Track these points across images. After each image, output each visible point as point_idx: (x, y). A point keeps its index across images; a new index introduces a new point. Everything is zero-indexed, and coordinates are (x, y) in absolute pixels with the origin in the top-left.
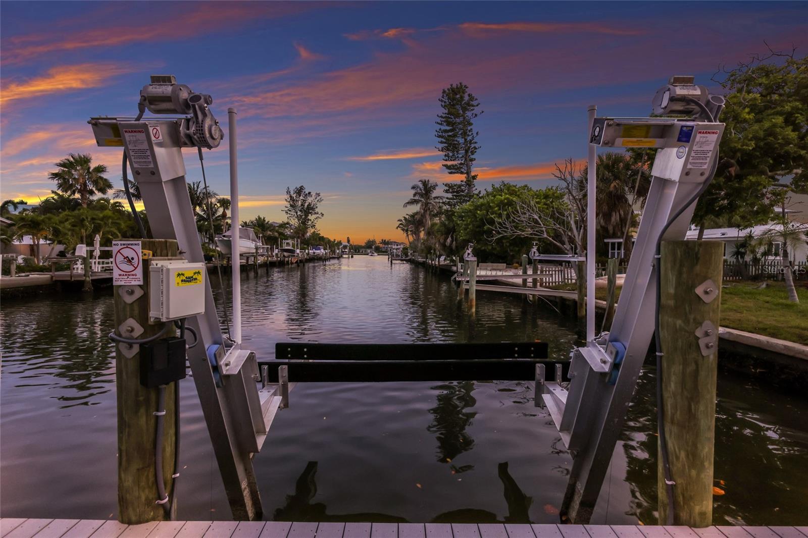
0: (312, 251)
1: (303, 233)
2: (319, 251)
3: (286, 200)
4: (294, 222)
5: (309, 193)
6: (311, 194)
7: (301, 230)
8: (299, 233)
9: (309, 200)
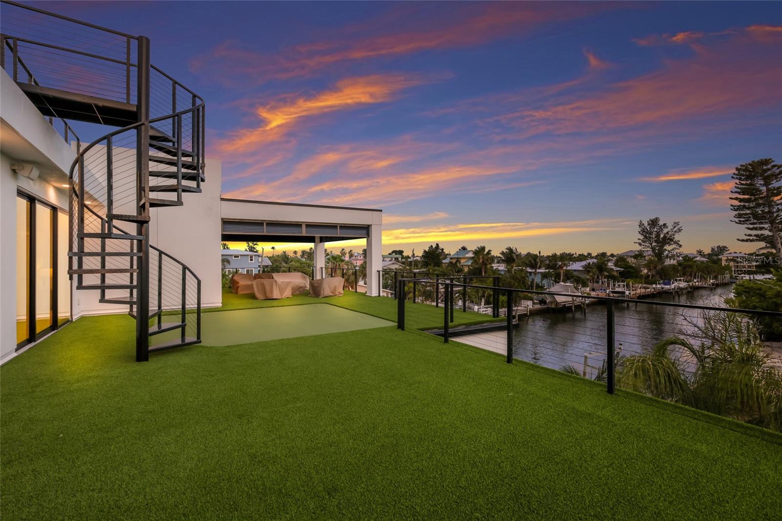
0: (660, 286)
1: (654, 266)
2: (668, 286)
3: (639, 232)
4: (648, 252)
5: (665, 225)
6: (667, 225)
7: (652, 263)
8: (650, 266)
9: (665, 231)
